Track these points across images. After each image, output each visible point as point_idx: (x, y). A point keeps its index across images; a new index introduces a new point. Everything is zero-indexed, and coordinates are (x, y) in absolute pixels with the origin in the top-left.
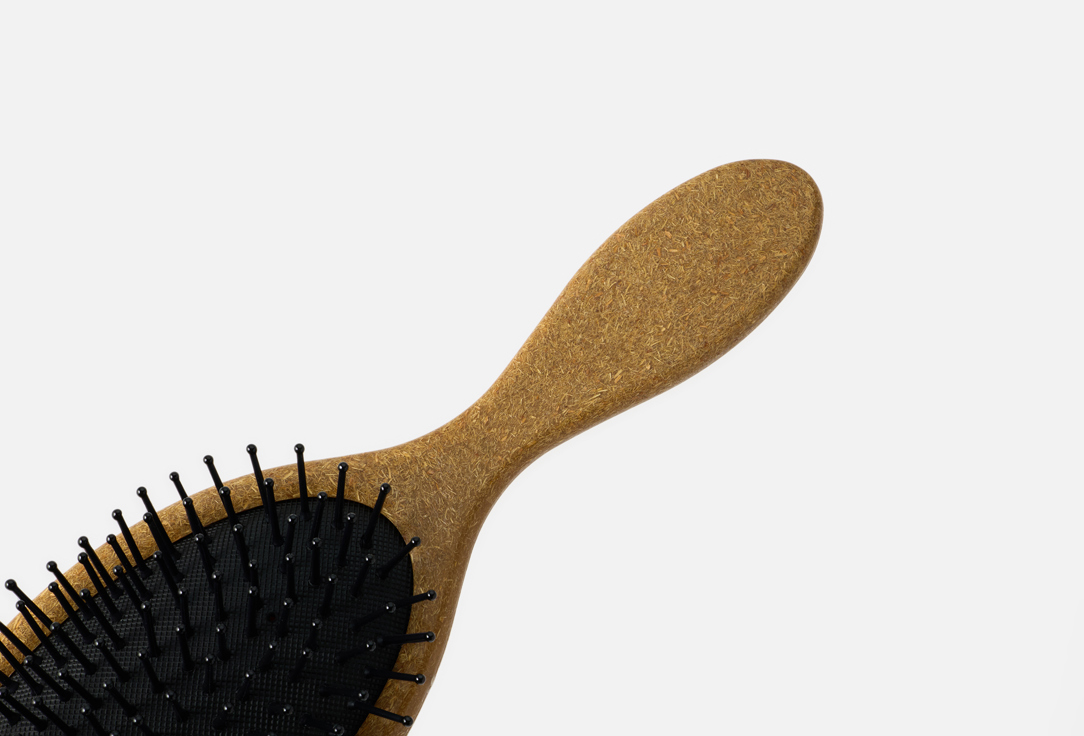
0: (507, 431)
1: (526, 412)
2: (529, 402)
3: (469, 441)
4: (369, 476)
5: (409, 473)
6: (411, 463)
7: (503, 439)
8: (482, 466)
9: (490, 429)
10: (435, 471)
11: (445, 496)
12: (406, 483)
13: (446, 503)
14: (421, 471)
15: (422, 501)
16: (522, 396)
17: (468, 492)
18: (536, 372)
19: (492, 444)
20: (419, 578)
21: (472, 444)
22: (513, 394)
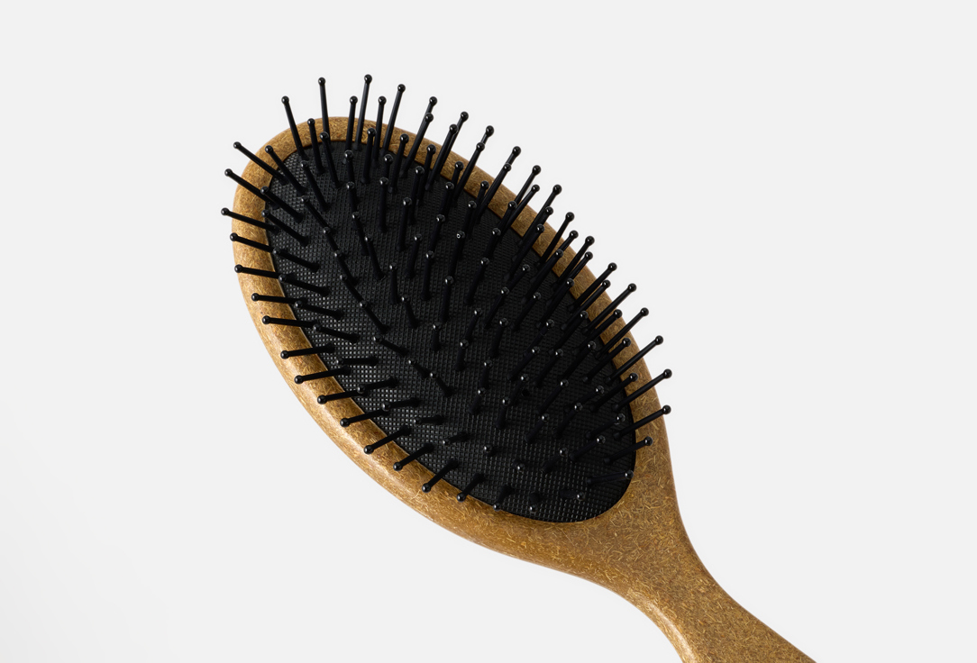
0: (692, 608)
1: (709, 625)
2: (718, 628)
3: (683, 575)
4: (653, 491)
5: (654, 524)
6: (664, 525)
7: (684, 604)
8: (660, 584)
9: (693, 593)
10: (657, 545)
11: (634, 552)
12: (646, 521)
13: (626, 553)
14: (656, 533)
15: (629, 533)
16: (724, 622)
17: (637, 571)
18: (746, 636)
19: (680, 595)
20: (561, 527)
21: (680, 577)
22: (725, 615)
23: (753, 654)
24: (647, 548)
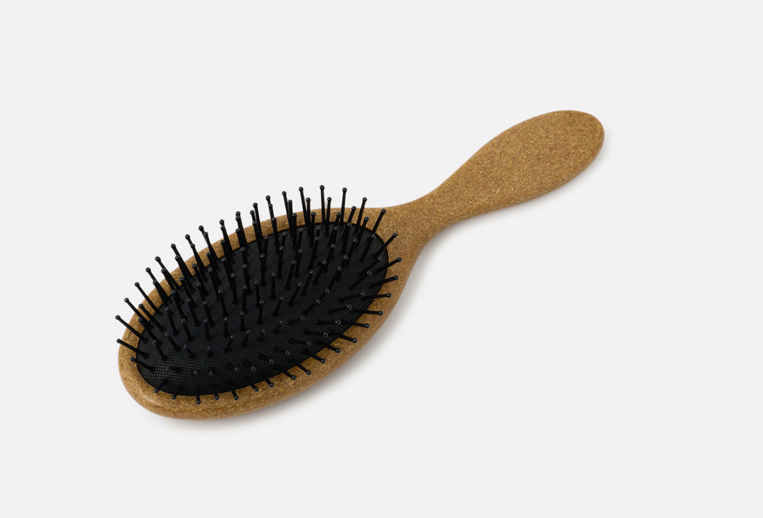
0: (442, 207)
1: (452, 200)
2: (454, 196)
5: (392, 218)
6: (395, 214)
7: (440, 210)
8: (428, 220)
10: (405, 219)
11: (408, 230)
13: (408, 233)
14: (398, 218)
16: (451, 193)
17: (420, 230)
18: (459, 184)
19: (434, 211)
21: (424, 210)
22: (447, 192)
23: (468, 182)
24: (406, 224)
